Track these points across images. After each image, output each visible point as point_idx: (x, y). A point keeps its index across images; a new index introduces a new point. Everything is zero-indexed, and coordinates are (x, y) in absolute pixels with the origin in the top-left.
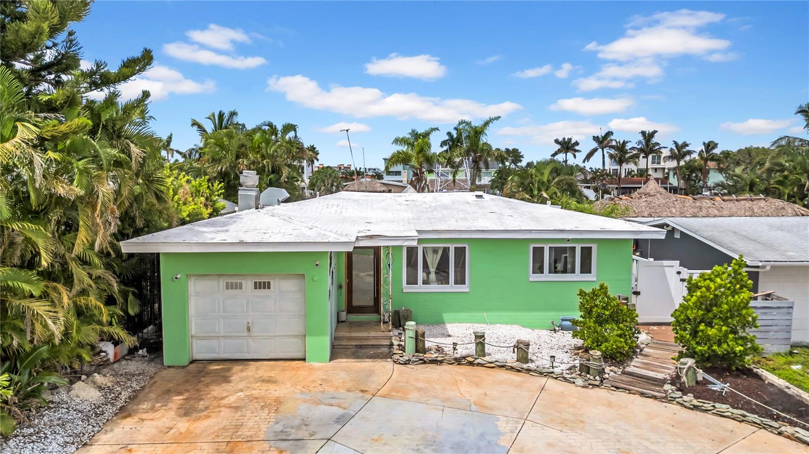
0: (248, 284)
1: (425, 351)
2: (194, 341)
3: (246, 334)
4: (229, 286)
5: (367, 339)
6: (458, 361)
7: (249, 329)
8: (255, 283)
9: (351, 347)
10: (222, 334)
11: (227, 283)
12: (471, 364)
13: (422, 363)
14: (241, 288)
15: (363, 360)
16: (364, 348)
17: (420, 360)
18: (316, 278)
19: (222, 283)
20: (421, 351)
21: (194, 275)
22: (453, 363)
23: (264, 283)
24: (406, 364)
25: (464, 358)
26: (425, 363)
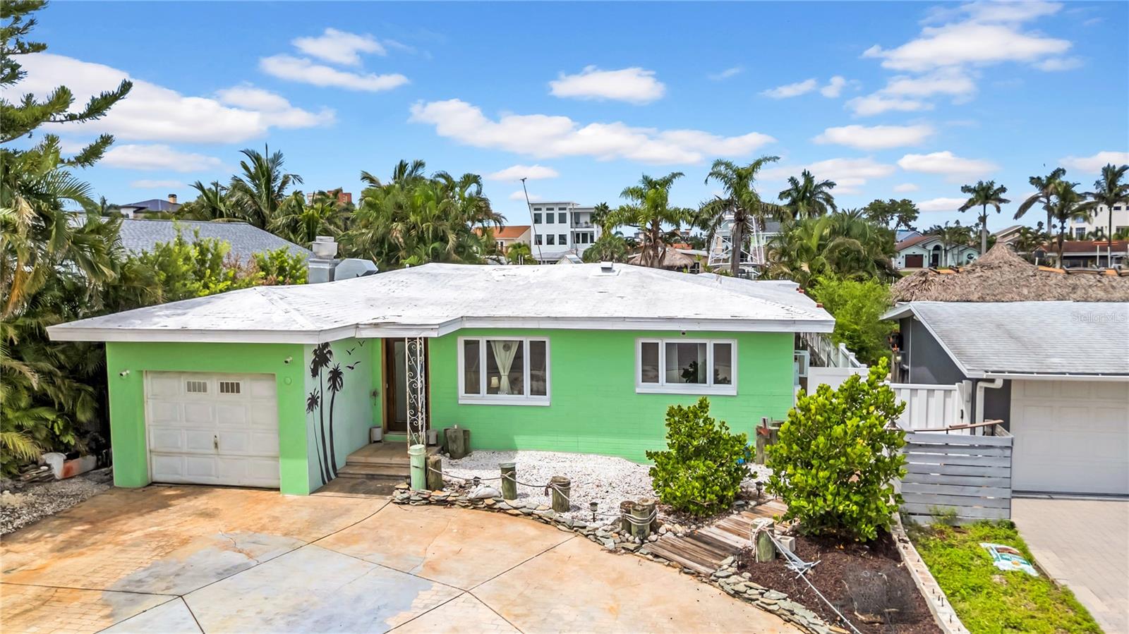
0: (213, 385)
1: (441, 485)
2: (154, 458)
3: (213, 451)
4: (193, 388)
6: (474, 503)
7: (216, 445)
8: (222, 384)
10: (185, 449)
11: (189, 383)
12: (490, 508)
13: (427, 504)
14: (205, 390)
17: (424, 499)
18: (288, 380)
19: (182, 383)
20: (432, 486)
21: (152, 372)
22: (467, 506)
23: (232, 384)
24: (404, 504)
25: (482, 499)
26: (430, 503)
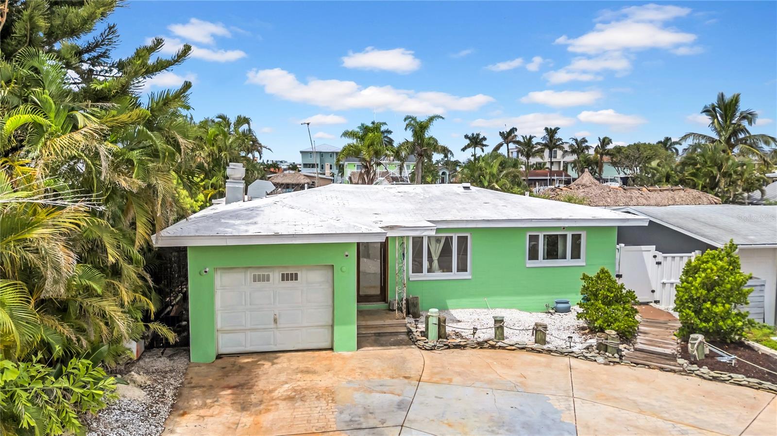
0: (276, 276)
1: (446, 337)
2: (220, 335)
3: (273, 326)
4: (257, 279)
5: (383, 326)
6: (481, 345)
7: (275, 321)
8: (283, 275)
9: (370, 335)
10: (249, 326)
11: (254, 276)
12: (494, 347)
13: (447, 349)
14: (268, 280)
15: (389, 348)
16: (382, 336)
17: (445, 345)
18: (344, 269)
19: (248, 276)
20: (443, 336)
21: (221, 269)
22: (476, 347)
23: (292, 274)
24: (432, 350)
25: (486, 342)
26: (449, 348)
